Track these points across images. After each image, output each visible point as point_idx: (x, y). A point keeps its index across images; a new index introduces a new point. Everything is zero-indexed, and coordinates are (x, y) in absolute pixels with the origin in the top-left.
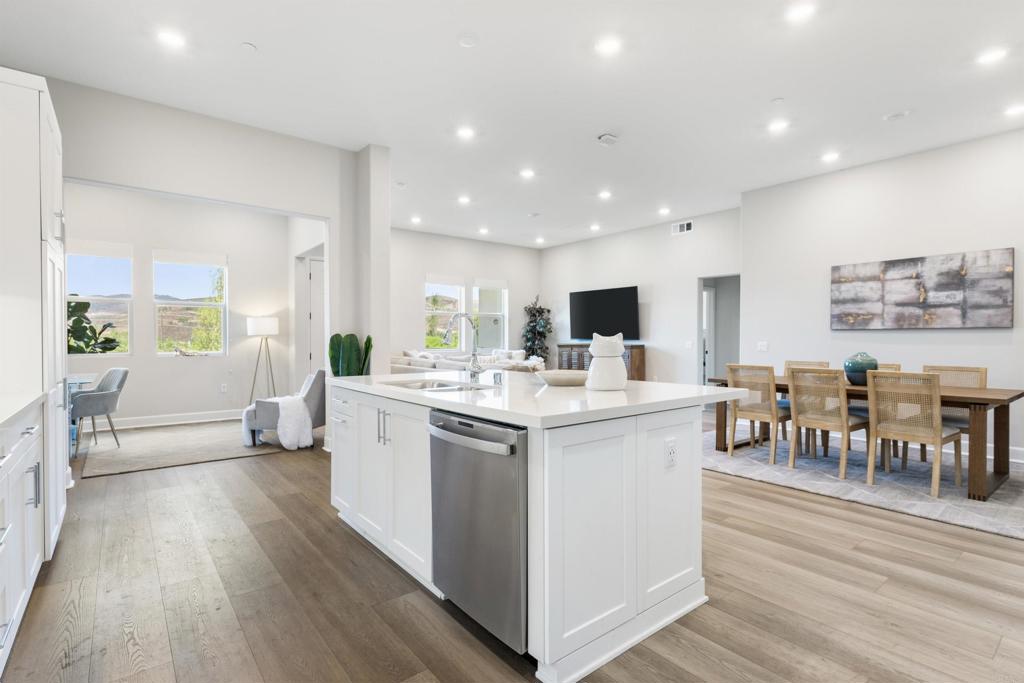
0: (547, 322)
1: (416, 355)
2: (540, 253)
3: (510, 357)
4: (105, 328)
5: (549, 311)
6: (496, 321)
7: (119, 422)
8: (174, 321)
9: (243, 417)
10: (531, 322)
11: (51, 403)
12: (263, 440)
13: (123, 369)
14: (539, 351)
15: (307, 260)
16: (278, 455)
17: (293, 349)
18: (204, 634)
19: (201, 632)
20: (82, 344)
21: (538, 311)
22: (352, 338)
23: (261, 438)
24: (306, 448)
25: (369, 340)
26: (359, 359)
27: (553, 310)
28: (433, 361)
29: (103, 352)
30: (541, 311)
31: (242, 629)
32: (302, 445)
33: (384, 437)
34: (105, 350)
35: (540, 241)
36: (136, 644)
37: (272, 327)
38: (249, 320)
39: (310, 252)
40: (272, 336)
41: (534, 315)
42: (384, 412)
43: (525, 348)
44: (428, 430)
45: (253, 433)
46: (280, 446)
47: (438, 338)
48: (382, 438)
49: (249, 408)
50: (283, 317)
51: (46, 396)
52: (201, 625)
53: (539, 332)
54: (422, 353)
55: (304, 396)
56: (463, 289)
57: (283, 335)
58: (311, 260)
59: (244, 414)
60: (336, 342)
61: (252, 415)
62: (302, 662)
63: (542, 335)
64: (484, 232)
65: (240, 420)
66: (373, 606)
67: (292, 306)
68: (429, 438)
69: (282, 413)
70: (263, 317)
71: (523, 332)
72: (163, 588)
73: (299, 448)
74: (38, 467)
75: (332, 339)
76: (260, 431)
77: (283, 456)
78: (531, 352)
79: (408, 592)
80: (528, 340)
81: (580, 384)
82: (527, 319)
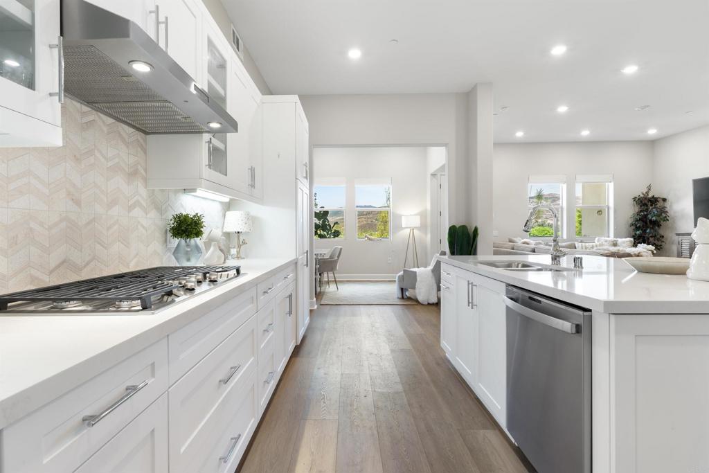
0: (663, 211)
1: (519, 241)
2: (653, 144)
3: (615, 245)
4: (335, 224)
5: (664, 200)
6: (600, 212)
7: (339, 276)
8: (374, 221)
9: (397, 279)
10: (641, 211)
11: (300, 262)
12: (408, 295)
13: (340, 247)
14: (651, 239)
15: (439, 175)
16: (416, 306)
17: (429, 236)
18: (356, 409)
19: (355, 407)
20: (325, 233)
21: (649, 200)
22: (464, 228)
23: (407, 294)
24: (433, 304)
25: (476, 230)
26: (469, 244)
27: (669, 198)
28: (533, 246)
29: (334, 238)
30: (654, 201)
31: (375, 414)
32: (431, 302)
33: (472, 303)
34: (335, 237)
35: (652, 132)
36: (324, 403)
37: (417, 222)
38: (403, 218)
39: (438, 170)
40: (416, 228)
41: (645, 205)
42: (472, 283)
43: (633, 237)
44: (504, 301)
45: (402, 290)
46: (417, 301)
47: (548, 228)
48: (471, 303)
49: (400, 274)
50: (423, 215)
51: (297, 259)
52: (355, 403)
53: (651, 221)
54: (525, 240)
55: (432, 268)
56: (565, 186)
57: (423, 227)
58: (441, 175)
59: (397, 278)
60: (453, 232)
61: (402, 279)
62: (405, 451)
63: (656, 224)
64: (585, 133)
65: (395, 281)
66: (458, 430)
67: (429, 207)
68: (505, 307)
69: (418, 279)
70: (411, 215)
71: (631, 221)
72: (342, 374)
73: (429, 304)
74: (290, 296)
75: (450, 229)
76: (407, 290)
77: (418, 307)
78: (638, 239)
79: (488, 429)
80: (637, 229)
81: (681, 272)
82: (637, 209)
